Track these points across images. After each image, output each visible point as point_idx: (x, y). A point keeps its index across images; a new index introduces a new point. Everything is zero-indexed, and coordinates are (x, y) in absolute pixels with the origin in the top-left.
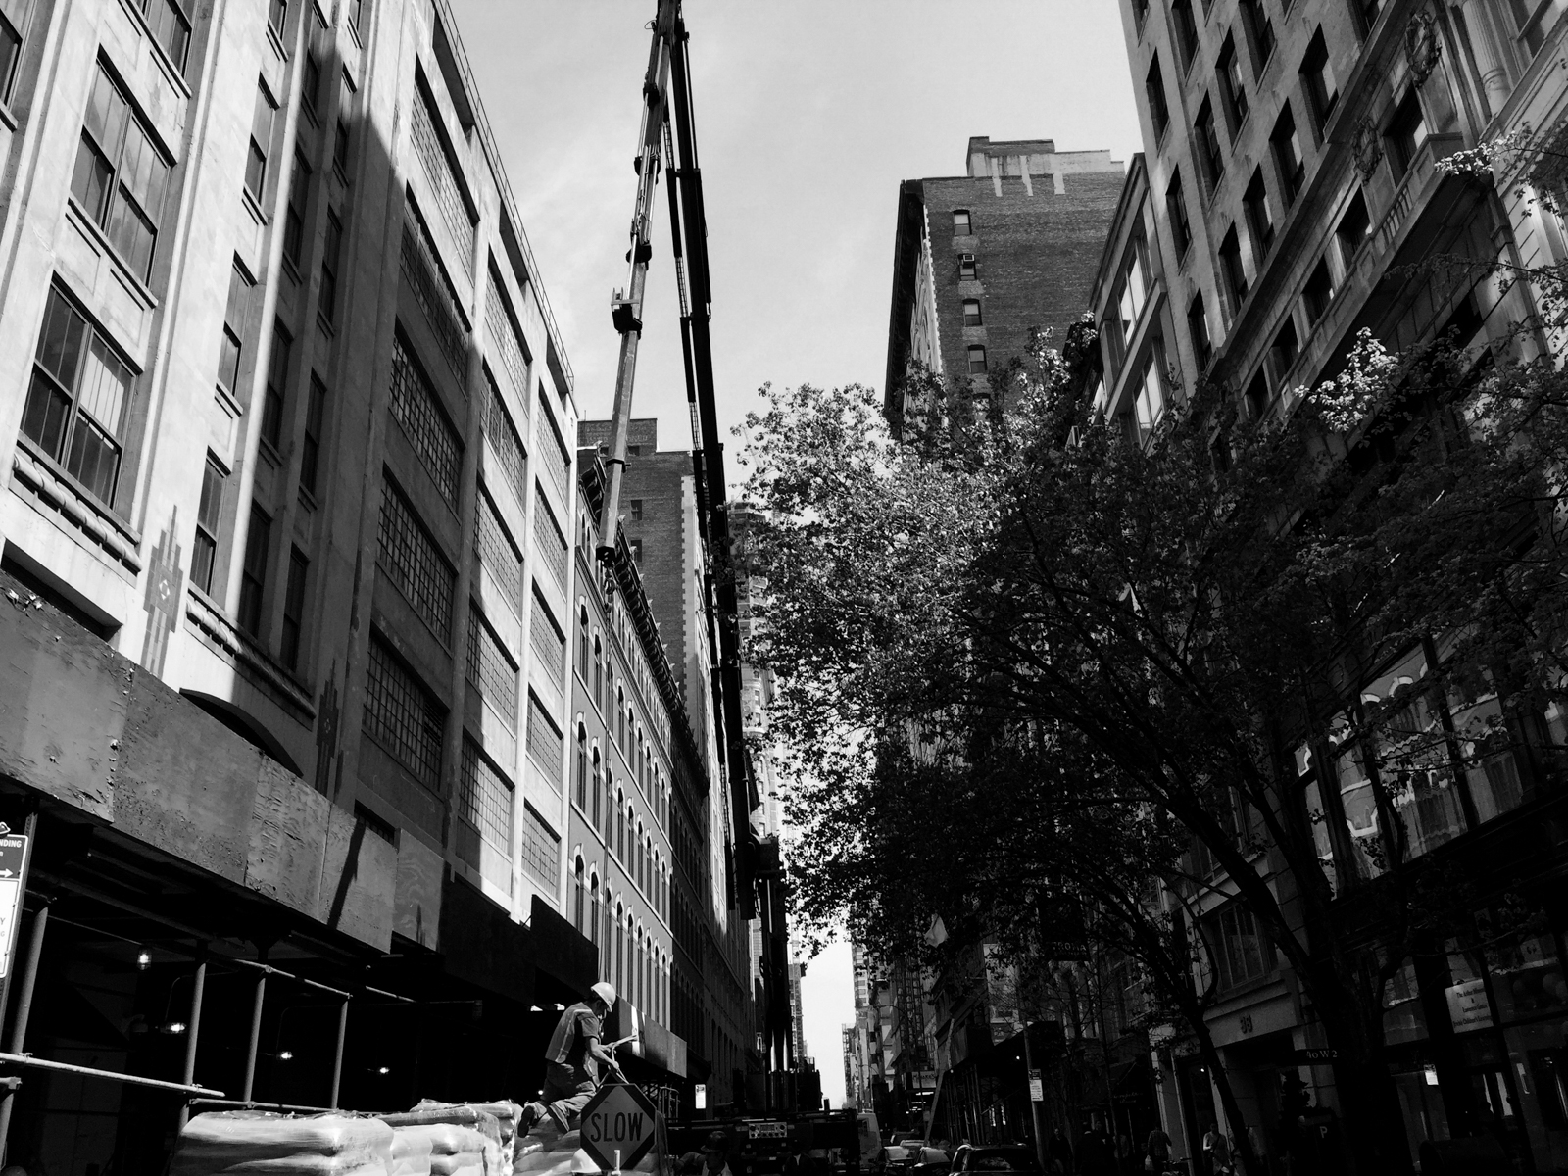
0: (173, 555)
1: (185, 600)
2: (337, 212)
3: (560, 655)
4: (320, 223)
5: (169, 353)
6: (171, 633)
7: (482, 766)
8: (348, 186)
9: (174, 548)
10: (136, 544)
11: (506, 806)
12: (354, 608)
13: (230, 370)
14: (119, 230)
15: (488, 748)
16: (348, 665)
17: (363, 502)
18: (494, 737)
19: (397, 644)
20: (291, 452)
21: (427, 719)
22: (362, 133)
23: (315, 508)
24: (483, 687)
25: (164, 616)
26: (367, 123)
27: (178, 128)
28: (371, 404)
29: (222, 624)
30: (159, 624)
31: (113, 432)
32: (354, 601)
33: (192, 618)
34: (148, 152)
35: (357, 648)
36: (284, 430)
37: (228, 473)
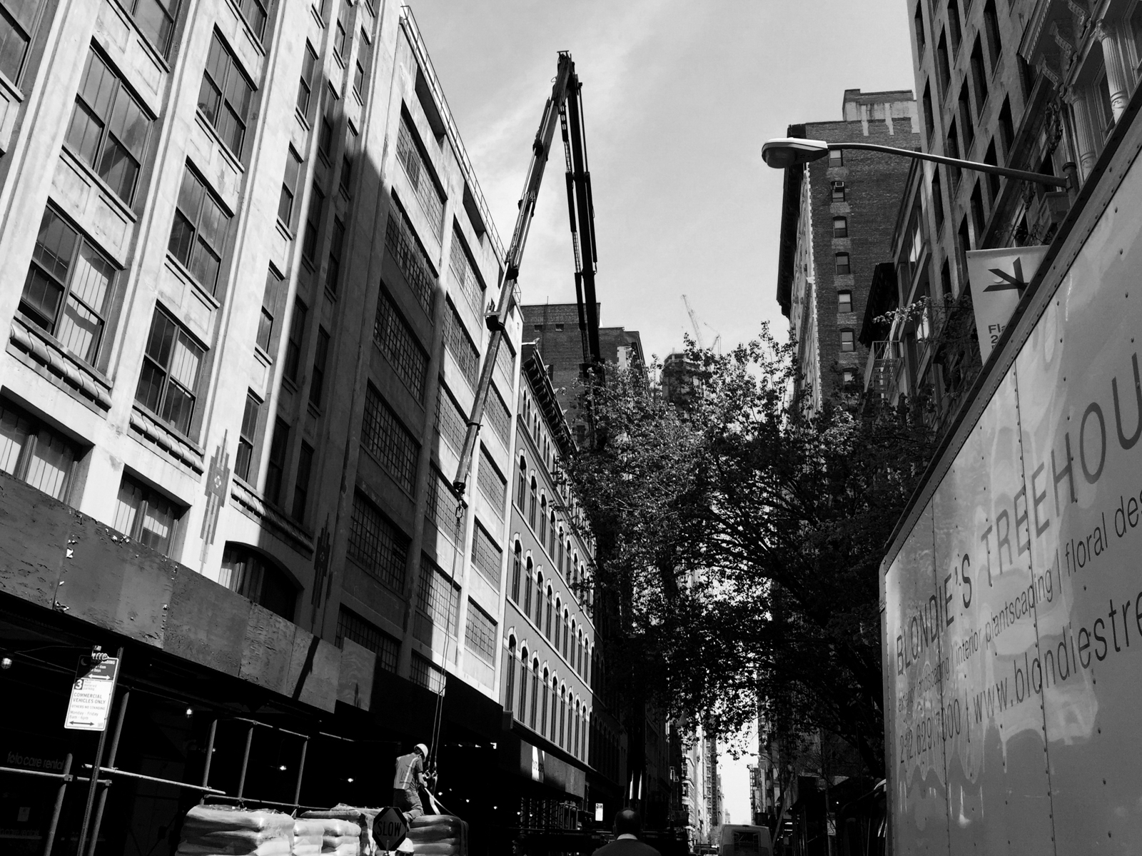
0: (224, 460)
1: (231, 485)
2: (342, 219)
3: (502, 493)
4: (329, 228)
5: (225, 336)
6: (221, 508)
7: (436, 575)
8: (349, 199)
9: (225, 455)
10: (202, 456)
11: (454, 602)
12: (343, 478)
13: (265, 336)
14: (198, 264)
15: (440, 563)
16: (338, 515)
17: (352, 408)
18: (446, 555)
19: (374, 498)
20: (303, 383)
21: (395, 546)
22: (360, 164)
23: (320, 415)
24: (438, 520)
25: (217, 497)
26: (364, 156)
27: (236, 193)
28: (360, 343)
29: (254, 498)
30: (214, 503)
31: (190, 388)
32: (344, 474)
33: (235, 497)
34: (217, 212)
35: (344, 504)
36: (300, 368)
37: (261, 401)
